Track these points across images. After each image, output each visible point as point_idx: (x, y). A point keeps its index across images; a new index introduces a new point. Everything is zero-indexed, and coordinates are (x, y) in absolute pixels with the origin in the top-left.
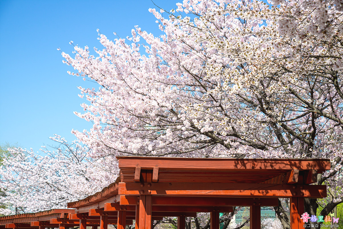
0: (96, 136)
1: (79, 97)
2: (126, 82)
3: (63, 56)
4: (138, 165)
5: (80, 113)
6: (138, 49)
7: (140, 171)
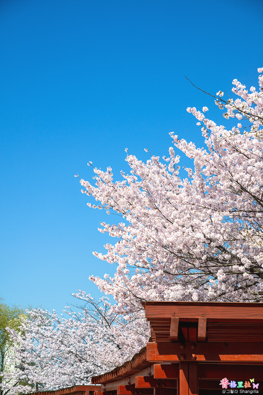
0: (122, 284)
1: (99, 231)
2: (160, 211)
3: (82, 184)
4: (175, 315)
5: (101, 254)
6: (177, 172)
7: (178, 324)
